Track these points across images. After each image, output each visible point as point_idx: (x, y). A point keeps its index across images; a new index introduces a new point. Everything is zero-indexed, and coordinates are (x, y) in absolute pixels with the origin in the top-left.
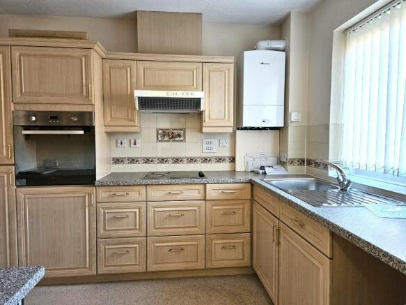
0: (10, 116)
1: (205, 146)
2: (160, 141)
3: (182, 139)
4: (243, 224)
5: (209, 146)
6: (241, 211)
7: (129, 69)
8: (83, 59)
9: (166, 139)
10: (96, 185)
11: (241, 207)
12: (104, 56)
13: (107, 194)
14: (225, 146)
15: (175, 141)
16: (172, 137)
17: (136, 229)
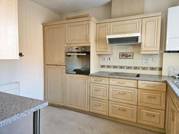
0: (65, 49)
1: (144, 61)
2: (121, 58)
3: (131, 57)
4: (160, 105)
5: (147, 61)
6: (159, 97)
7: (106, 27)
8: (87, 25)
9: (124, 57)
10: (89, 75)
11: (160, 95)
12: (97, 22)
13: (94, 79)
14: (156, 62)
15: (128, 59)
16: (127, 56)
17: (104, 96)
